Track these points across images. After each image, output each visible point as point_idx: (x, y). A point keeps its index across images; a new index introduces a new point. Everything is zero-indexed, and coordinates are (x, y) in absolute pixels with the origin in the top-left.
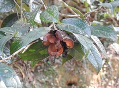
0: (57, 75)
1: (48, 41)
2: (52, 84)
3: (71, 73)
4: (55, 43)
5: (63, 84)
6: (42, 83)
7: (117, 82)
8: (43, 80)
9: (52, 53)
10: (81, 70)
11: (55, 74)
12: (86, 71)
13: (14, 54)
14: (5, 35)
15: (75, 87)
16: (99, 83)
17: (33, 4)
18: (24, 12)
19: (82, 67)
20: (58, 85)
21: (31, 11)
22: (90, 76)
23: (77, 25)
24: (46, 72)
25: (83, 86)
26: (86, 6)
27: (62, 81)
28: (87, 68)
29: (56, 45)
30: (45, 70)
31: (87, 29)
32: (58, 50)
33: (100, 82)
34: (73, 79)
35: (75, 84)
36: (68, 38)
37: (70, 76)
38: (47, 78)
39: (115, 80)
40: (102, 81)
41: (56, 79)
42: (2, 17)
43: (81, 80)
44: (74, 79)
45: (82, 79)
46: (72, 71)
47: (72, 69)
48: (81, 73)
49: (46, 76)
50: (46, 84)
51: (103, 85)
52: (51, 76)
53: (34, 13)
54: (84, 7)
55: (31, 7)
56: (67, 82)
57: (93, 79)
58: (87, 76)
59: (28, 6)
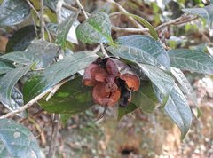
0: (102, 134)
1: (93, 77)
2: (94, 151)
3: (128, 132)
4: (106, 82)
5: (113, 152)
6: (75, 150)
7: (210, 148)
8: (77, 143)
9: (100, 100)
10: (145, 125)
11: (100, 133)
12: (154, 129)
13: (32, 102)
14: (14, 67)
15: (136, 157)
16: (177, 150)
17: (63, 9)
18: (46, 23)
19: (146, 120)
20: (105, 153)
21: (60, 22)
22: (162, 137)
23: (145, 49)
24: (82, 130)
25: (149, 155)
26: (155, 11)
27: (112, 146)
28: (157, 122)
29: (107, 86)
30: (81, 127)
31: (163, 55)
32: (111, 94)
33: (180, 147)
34: (132, 143)
35: (135, 151)
36: (130, 73)
37: (127, 136)
38: (85, 140)
39: (206, 143)
40: (183, 146)
41: (102, 142)
42: (5, 31)
43: (145, 145)
44: (134, 142)
45: (148, 143)
46: (130, 128)
47: (130, 125)
48: (146, 132)
49: (83, 136)
50: (83, 152)
51: (185, 152)
52: (92, 138)
53: (66, 26)
54: (151, 13)
55: (60, 14)
56: (121, 148)
57: (166, 143)
58: (157, 137)
59: (54, 12)
